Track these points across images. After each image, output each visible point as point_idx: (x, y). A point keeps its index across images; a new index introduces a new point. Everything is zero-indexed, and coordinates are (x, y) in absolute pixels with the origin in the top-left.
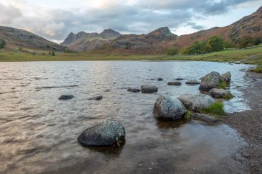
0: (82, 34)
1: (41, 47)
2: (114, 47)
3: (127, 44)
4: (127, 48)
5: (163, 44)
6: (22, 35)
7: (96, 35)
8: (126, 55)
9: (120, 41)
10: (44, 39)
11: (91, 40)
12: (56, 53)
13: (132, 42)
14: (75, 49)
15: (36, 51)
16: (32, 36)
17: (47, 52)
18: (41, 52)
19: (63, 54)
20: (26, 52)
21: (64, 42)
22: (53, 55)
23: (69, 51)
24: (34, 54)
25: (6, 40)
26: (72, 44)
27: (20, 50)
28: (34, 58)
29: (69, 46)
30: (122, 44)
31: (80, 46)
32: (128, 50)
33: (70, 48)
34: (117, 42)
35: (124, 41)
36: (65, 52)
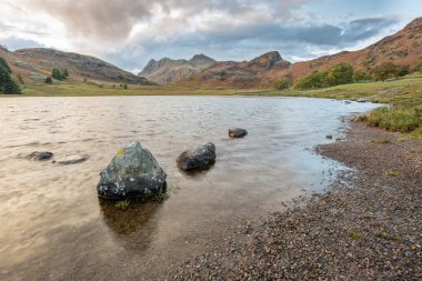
0: (165, 60)
1: (112, 78)
2: (205, 78)
3: (223, 74)
4: (223, 80)
5: (270, 74)
6: (89, 63)
7: (184, 62)
9: (213, 70)
10: (116, 68)
11: (177, 68)
12: (129, 86)
13: (229, 72)
14: (156, 81)
15: (105, 83)
16: (102, 64)
17: (118, 85)
18: (111, 84)
19: (138, 86)
21: (144, 72)
22: (126, 88)
23: (148, 83)
24: (101, 87)
25: (69, 70)
26: (153, 74)
27: (85, 81)
28: (101, 92)
29: (148, 77)
30: (216, 74)
31: (163, 76)
32: (223, 83)
33: (149, 80)
34: (210, 72)
35: (219, 69)
36: (142, 84)
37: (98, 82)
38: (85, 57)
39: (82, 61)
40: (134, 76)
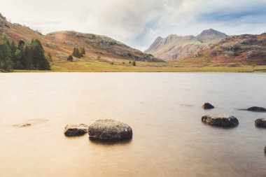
0: (171, 37)
1: (122, 56)
2: (214, 54)
3: (236, 49)
4: (236, 55)
6: (102, 42)
7: (192, 38)
8: (233, 66)
9: (225, 45)
10: (125, 46)
11: (184, 45)
12: (137, 62)
13: (244, 47)
14: (162, 58)
15: (116, 60)
16: (113, 43)
17: (127, 62)
18: (121, 61)
19: (146, 63)
20: (105, 61)
21: (150, 49)
22: (134, 65)
23: (155, 60)
24: (112, 64)
25: (86, 49)
26: (160, 50)
27: (98, 59)
28: (113, 68)
29: (155, 54)
30: (228, 49)
31: (169, 53)
32: (236, 58)
33: (156, 57)
34: (221, 47)
35: (232, 44)
36: (150, 61)
37: (110, 60)
38: (99, 37)
39: (97, 41)
40: (142, 54)
